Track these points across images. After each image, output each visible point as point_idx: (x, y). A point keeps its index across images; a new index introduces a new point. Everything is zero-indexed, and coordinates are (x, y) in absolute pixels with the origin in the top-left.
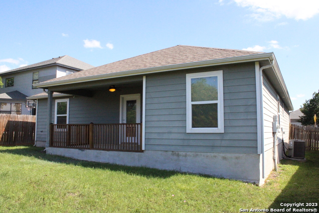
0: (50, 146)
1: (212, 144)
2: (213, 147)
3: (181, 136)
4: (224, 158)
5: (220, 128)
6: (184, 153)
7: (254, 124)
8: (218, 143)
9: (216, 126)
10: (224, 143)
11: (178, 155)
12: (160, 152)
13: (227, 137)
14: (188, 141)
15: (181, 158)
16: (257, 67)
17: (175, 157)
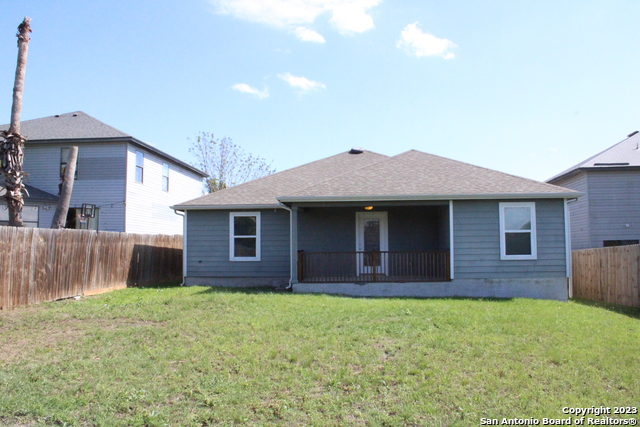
0: (299, 282)
1: (525, 270)
2: (527, 272)
3: (496, 264)
4: (537, 282)
5: (534, 255)
6: (497, 280)
7: (562, 245)
8: (531, 269)
9: (530, 253)
10: (537, 269)
11: (492, 282)
12: (472, 281)
13: (540, 263)
14: (502, 268)
15: (494, 284)
16: (566, 202)
17: (488, 284)
